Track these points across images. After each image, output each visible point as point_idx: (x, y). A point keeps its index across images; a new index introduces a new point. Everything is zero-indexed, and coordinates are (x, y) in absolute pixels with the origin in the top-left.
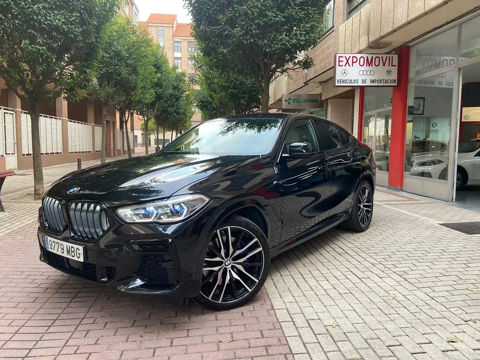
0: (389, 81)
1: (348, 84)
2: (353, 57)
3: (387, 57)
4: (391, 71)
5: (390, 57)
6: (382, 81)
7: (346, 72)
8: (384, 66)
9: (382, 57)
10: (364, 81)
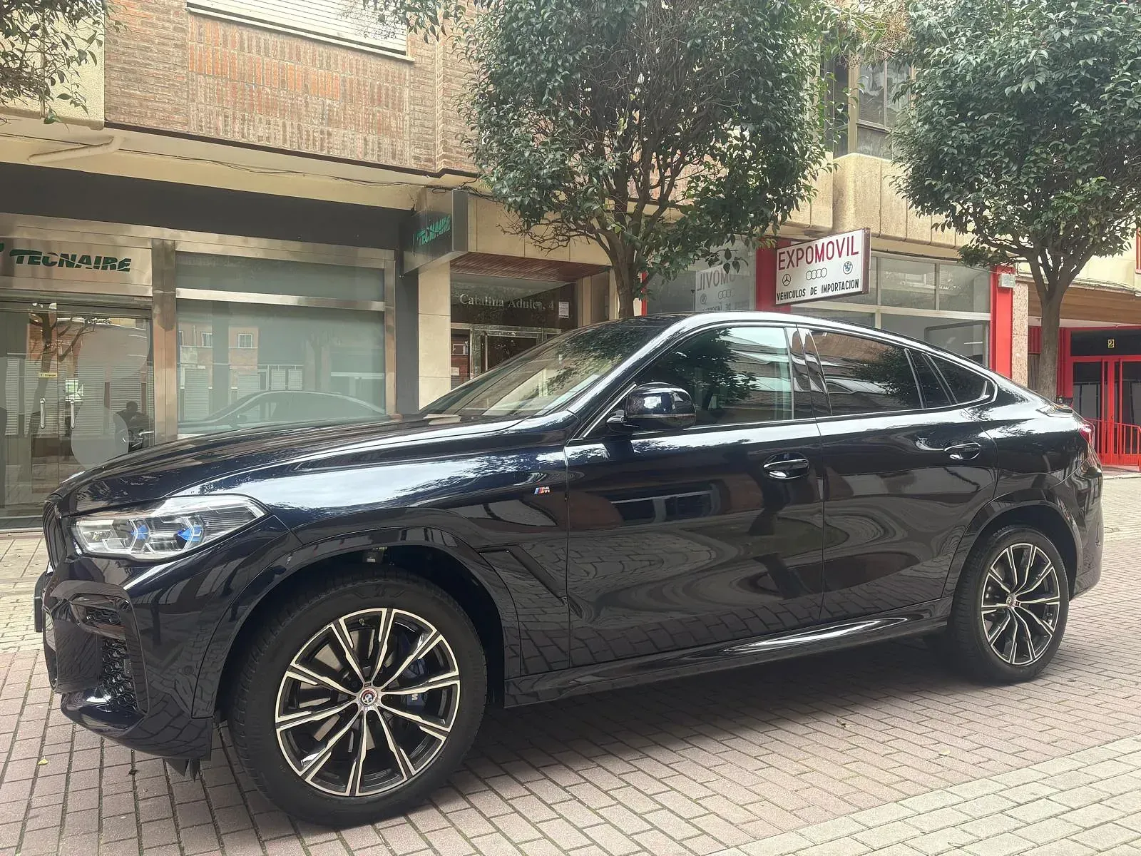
2: (798, 250)
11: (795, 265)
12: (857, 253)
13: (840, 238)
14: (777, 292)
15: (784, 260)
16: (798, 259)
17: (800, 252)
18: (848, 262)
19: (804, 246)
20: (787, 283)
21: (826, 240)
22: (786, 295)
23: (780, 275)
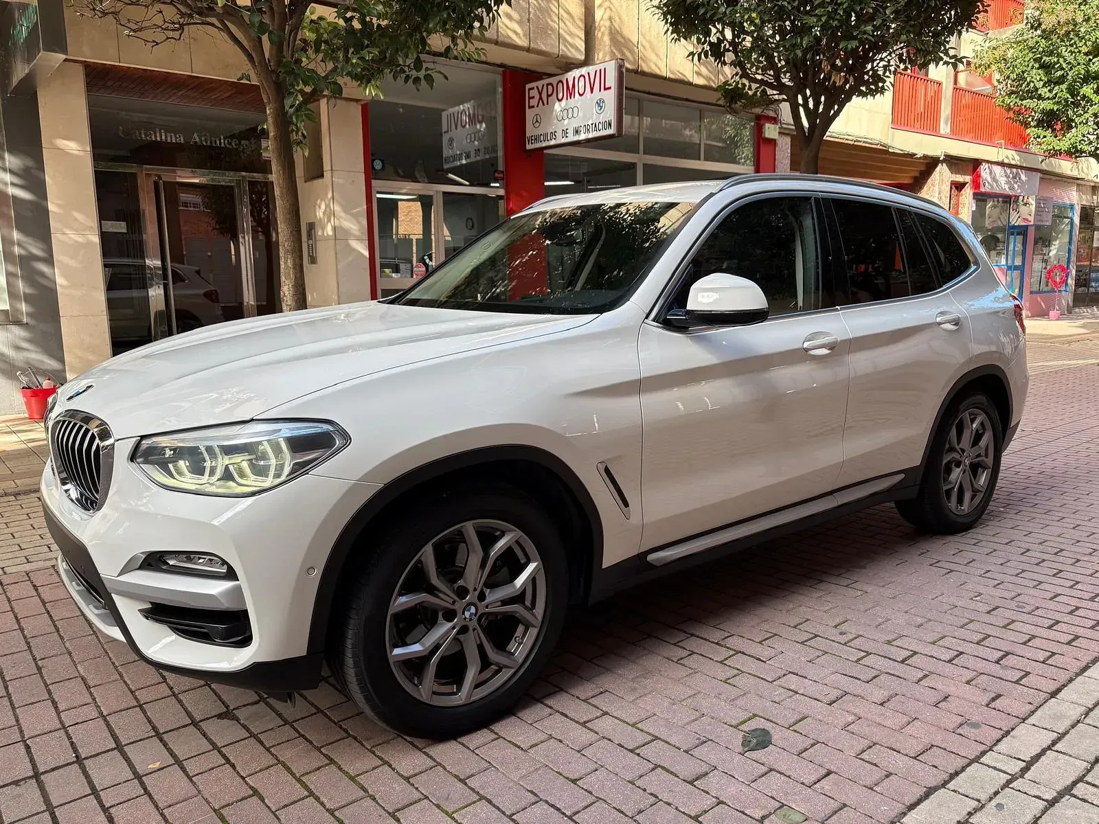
11: (545, 103)
12: (610, 88)
13: (591, 69)
14: (528, 135)
15: (533, 97)
16: (548, 96)
17: (550, 87)
18: (600, 100)
19: (554, 80)
20: (537, 124)
21: (576, 73)
22: (537, 139)
23: (530, 114)
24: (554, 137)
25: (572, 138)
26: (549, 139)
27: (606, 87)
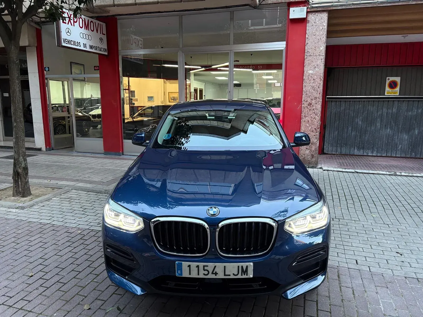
0: (102, 50)
1: (73, 46)
3: (98, 24)
4: (102, 39)
5: (100, 24)
6: (98, 48)
7: (69, 31)
8: (97, 33)
9: (95, 22)
10: (85, 45)
24: (79, 45)
25: (88, 49)
26: (76, 45)
27: (103, 33)
